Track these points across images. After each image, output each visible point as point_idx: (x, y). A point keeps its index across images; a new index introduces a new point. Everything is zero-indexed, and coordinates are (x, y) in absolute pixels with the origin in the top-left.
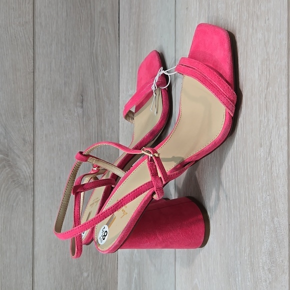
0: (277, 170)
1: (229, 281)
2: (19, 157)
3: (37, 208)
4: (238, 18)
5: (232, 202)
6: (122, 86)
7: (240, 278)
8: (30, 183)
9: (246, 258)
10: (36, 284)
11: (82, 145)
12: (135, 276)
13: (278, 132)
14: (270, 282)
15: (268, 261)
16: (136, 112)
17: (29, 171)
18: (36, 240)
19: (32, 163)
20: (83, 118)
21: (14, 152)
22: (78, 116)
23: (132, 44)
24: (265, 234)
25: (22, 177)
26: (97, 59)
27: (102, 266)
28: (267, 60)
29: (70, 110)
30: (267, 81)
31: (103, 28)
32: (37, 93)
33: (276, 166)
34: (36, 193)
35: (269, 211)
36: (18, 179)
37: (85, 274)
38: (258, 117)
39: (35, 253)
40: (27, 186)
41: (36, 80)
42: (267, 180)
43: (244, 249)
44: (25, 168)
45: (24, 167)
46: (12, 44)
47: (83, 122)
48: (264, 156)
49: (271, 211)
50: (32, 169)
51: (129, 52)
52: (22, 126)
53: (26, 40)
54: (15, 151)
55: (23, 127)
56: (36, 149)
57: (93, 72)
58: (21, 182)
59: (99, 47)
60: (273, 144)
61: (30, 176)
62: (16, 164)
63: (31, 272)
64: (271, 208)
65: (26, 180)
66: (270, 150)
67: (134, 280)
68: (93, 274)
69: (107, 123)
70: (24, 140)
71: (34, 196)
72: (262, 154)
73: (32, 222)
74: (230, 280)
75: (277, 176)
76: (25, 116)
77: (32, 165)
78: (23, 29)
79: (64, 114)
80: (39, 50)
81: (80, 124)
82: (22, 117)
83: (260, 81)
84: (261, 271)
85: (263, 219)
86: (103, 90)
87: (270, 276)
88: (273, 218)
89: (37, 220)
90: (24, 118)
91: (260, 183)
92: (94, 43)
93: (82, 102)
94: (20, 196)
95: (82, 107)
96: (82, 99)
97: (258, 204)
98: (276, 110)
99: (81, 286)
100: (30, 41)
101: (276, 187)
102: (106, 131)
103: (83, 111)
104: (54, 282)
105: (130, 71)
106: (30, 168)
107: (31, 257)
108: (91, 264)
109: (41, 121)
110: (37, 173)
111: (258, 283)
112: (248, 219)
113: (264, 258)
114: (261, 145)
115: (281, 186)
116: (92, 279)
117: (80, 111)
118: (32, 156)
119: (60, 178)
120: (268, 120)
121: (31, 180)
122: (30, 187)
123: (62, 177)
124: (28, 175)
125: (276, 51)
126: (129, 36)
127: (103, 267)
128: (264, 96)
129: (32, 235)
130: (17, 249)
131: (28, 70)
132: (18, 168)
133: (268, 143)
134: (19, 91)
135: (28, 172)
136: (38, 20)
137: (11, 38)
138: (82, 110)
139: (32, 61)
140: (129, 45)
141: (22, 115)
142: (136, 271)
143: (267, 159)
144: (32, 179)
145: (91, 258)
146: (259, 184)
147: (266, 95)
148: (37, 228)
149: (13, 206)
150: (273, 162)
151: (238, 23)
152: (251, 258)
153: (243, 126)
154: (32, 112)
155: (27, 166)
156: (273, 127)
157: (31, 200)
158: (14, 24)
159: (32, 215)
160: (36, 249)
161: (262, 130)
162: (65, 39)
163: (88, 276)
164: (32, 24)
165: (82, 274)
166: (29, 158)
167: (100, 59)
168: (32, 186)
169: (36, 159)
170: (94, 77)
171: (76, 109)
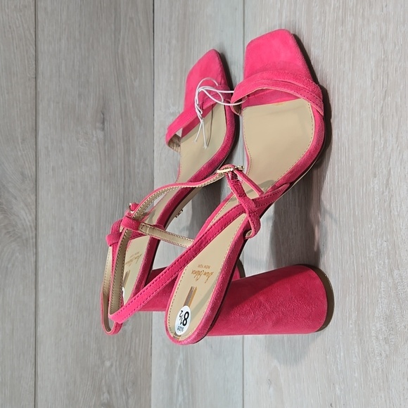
0: (399, 208)
1: (326, 358)
2: (16, 199)
3: (40, 272)
4: (341, 4)
5: (331, 253)
6: (159, 101)
7: (342, 354)
8: (31, 235)
9: (351, 326)
10: (39, 378)
11: (103, 183)
12: (179, 363)
13: (401, 157)
14: (387, 356)
15: (384, 328)
16: (183, 136)
17: (30, 218)
18: (40, 316)
19: (34, 207)
20: (104, 144)
21: (9, 192)
22: (98, 142)
23: (174, 42)
24: (379, 292)
25: (20, 226)
26: (123, 62)
27: (130, 352)
28: (384, 61)
29: (86, 133)
30: (384, 90)
31: (131, 19)
32: (40, 108)
33: (396, 201)
34: (40, 249)
35: (387, 261)
36: (14, 230)
37: (108, 364)
38: (371, 138)
39: (38, 334)
40: (27, 240)
41: (39, 89)
42: (384, 221)
43: (349, 314)
44: (25, 215)
45: (23, 212)
46: (5, 36)
47: (105, 151)
48: (379, 190)
49: (389, 262)
50: (34, 216)
51: (169, 53)
52: (19, 154)
53: (24, 32)
54: (10, 190)
55: (22, 156)
56: (40, 188)
57: (118, 80)
58: (19, 235)
59: (126, 46)
60: (392, 173)
61: (31, 226)
62: (12, 208)
63: (33, 361)
64: (389, 258)
65: (25, 230)
66: (388, 180)
67: (177, 369)
68: (118, 363)
69: (137, 153)
70: (22, 174)
71: (36, 254)
72: (377, 187)
73: (34, 291)
74: (328, 357)
75: (398, 215)
76: (23, 140)
77: (34, 210)
78: (20, 16)
79: (78, 139)
80: (43, 47)
81: (100, 153)
82: (20, 141)
83: (374, 88)
84: (374, 341)
85: (377, 273)
86: (131, 106)
87: (387, 347)
88: (391, 271)
89: (41, 287)
90: (22, 143)
91: (373, 225)
92: (119, 40)
93: (103, 123)
94: (18, 254)
95: (103, 129)
96: (103, 118)
97: (369, 254)
98: (397, 127)
99: (101, 381)
100: (31, 34)
101: (396, 229)
102: (136, 163)
103: (105, 136)
104: (65, 375)
105: (172, 79)
106: (31, 215)
107: (33, 340)
108: (116, 350)
109: (47, 148)
110: (41, 221)
111: (369, 358)
112: (354, 274)
113: (378, 325)
114: (375, 174)
115: (404, 228)
116: (116, 370)
117: (100, 134)
118: (33, 197)
119: (72, 228)
120: (386, 141)
121: (32, 232)
122: (31, 241)
123: (75, 227)
124: (28, 224)
125: (397, 48)
126: (170, 30)
127: (132, 354)
128: (379, 109)
129: (34, 309)
130: (13, 329)
131: (28, 75)
132: (14, 214)
133: (385, 172)
134: (15, 105)
135: (29, 221)
136: (42, 4)
137: (4, 27)
138: (102, 133)
139: (34, 62)
140: (170, 44)
141: (19, 138)
142: (181, 356)
143: (383, 193)
144: (34, 229)
145: (115, 340)
146: (371, 227)
147: (382, 107)
148: (41, 300)
149: (7, 268)
150: (392, 196)
151: (341, 10)
152: (359, 325)
153: (349, 151)
154: (34, 135)
155: (27, 211)
156: (392, 150)
157: (33, 259)
158: (8, 8)
159: (34, 280)
160: (40, 329)
161: (376, 155)
162: (80, 32)
163: (112, 365)
164: (33, 8)
165: (103, 363)
166: (29, 200)
167: (127, 62)
168: (34, 240)
169: (40, 201)
170: (119, 88)
171: (94, 132)
